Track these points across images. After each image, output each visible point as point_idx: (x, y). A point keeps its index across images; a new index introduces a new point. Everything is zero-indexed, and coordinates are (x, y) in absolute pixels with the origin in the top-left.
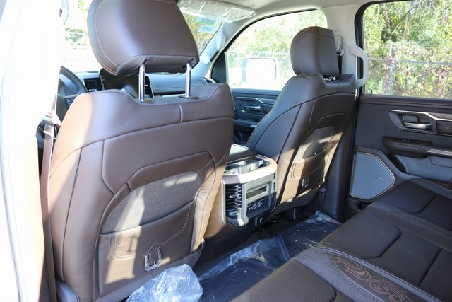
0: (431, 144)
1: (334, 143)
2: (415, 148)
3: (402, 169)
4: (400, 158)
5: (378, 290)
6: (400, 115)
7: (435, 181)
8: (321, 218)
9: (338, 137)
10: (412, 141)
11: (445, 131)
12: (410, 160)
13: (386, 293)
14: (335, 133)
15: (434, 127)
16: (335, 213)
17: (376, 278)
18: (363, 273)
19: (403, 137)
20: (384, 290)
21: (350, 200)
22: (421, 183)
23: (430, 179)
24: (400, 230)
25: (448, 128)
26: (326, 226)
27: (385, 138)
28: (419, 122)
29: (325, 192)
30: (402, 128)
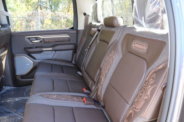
0: (42, 47)
1: (5, 55)
2: (38, 49)
3: (34, 58)
4: (33, 55)
5: (63, 99)
6: (29, 38)
7: (49, 59)
8: (8, 88)
9: (6, 52)
10: (36, 47)
11: (46, 42)
12: (36, 54)
13: (66, 99)
14: (5, 50)
15: (43, 41)
16: (11, 84)
17: (60, 96)
18: (55, 96)
19: (32, 46)
20: (65, 98)
21: (17, 77)
22: (45, 61)
23: (47, 59)
24: (51, 79)
25: (47, 40)
26: (11, 91)
27: (25, 48)
28: (37, 40)
29: (5, 77)
30: (31, 43)
